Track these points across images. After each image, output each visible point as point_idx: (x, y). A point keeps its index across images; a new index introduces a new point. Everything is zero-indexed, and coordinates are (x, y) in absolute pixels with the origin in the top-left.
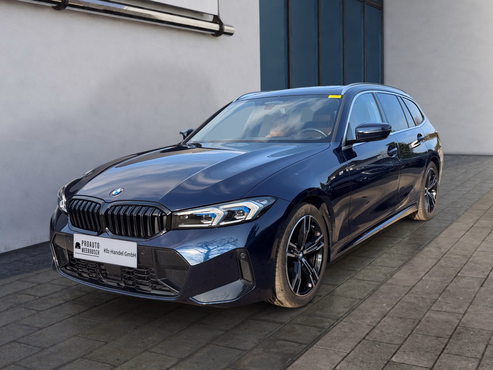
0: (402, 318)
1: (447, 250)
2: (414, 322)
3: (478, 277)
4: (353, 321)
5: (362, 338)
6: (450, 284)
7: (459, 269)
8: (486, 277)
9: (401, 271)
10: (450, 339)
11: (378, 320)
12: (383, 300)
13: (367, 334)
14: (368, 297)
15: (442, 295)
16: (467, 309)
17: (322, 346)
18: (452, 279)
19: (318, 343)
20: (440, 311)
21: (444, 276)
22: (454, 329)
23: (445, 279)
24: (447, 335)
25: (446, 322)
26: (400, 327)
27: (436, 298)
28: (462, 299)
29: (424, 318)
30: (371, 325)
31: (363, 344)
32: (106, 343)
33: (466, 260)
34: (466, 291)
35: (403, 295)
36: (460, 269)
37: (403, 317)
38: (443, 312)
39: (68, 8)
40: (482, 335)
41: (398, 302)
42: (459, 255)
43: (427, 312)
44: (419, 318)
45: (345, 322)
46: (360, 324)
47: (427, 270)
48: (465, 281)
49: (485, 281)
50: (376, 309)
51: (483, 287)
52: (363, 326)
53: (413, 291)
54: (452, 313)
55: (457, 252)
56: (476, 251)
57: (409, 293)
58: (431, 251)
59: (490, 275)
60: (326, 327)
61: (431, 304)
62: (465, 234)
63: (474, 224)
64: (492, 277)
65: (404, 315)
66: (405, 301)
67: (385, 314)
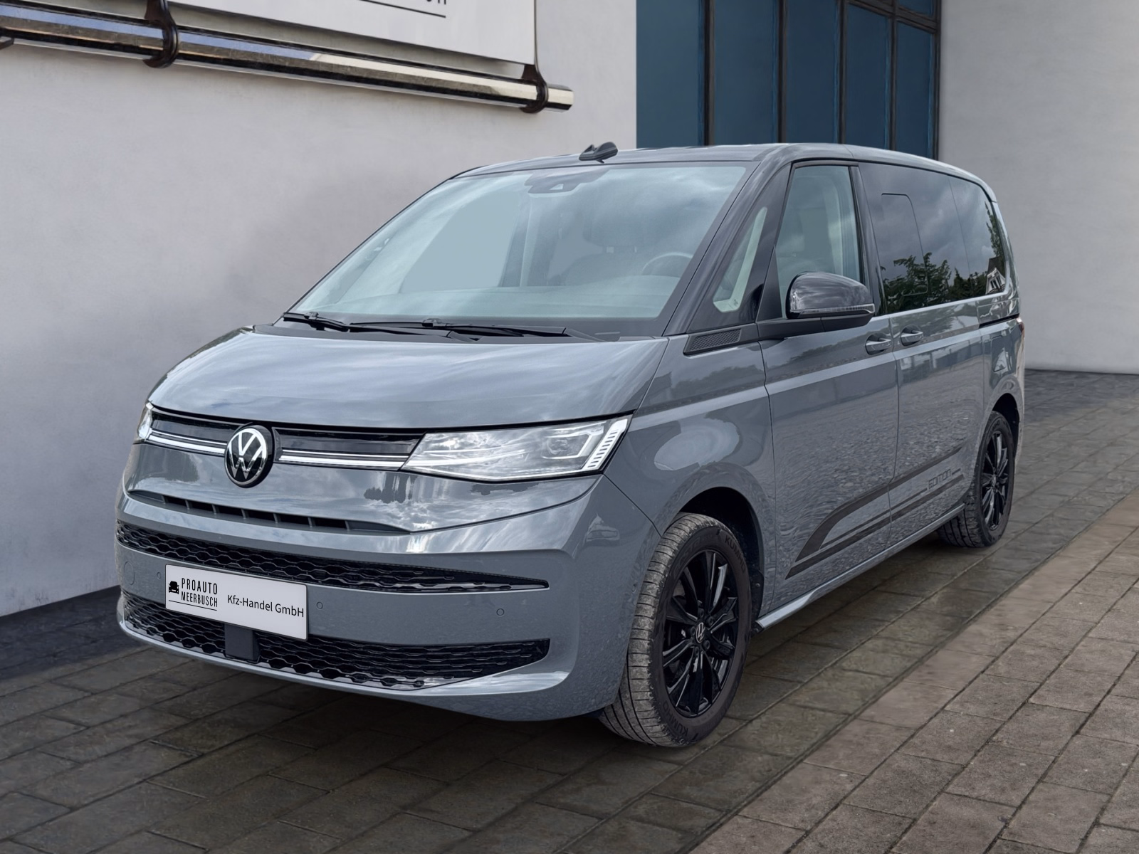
0: (874, 811)
1: (1020, 631)
2: (900, 824)
3: (1074, 708)
4: (762, 816)
6: (1006, 726)
7: (1035, 685)
8: (1092, 709)
11: (821, 814)
13: (788, 852)
14: (810, 754)
15: (980, 753)
16: (1030, 794)
18: (1014, 712)
20: (968, 797)
21: (996, 704)
22: (987, 847)
23: (997, 711)
25: (973, 827)
26: (867, 835)
27: (963, 763)
28: (1023, 767)
29: (926, 813)
30: (798, 829)
32: (206, 852)
33: (1058, 662)
34: (1039, 746)
35: (893, 751)
36: (1039, 684)
37: (877, 809)
38: (973, 798)
39: (178, 62)
41: (876, 768)
43: (935, 798)
44: (915, 814)
45: (745, 817)
46: (777, 824)
47: (960, 685)
48: (1042, 716)
49: (1087, 719)
50: (823, 785)
51: (1078, 736)
52: (783, 829)
53: (916, 741)
54: (992, 802)
55: (1042, 640)
56: (1087, 638)
57: (907, 745)
58: (981, 635)
59: (1104, 704)
60: (699, 830)
61: (950, 778)
62: (1070, 591)
63: (1099, 564)
64: (1106, 710)
65: (883, 804)
66: (893, 767)
67: (840, 798)
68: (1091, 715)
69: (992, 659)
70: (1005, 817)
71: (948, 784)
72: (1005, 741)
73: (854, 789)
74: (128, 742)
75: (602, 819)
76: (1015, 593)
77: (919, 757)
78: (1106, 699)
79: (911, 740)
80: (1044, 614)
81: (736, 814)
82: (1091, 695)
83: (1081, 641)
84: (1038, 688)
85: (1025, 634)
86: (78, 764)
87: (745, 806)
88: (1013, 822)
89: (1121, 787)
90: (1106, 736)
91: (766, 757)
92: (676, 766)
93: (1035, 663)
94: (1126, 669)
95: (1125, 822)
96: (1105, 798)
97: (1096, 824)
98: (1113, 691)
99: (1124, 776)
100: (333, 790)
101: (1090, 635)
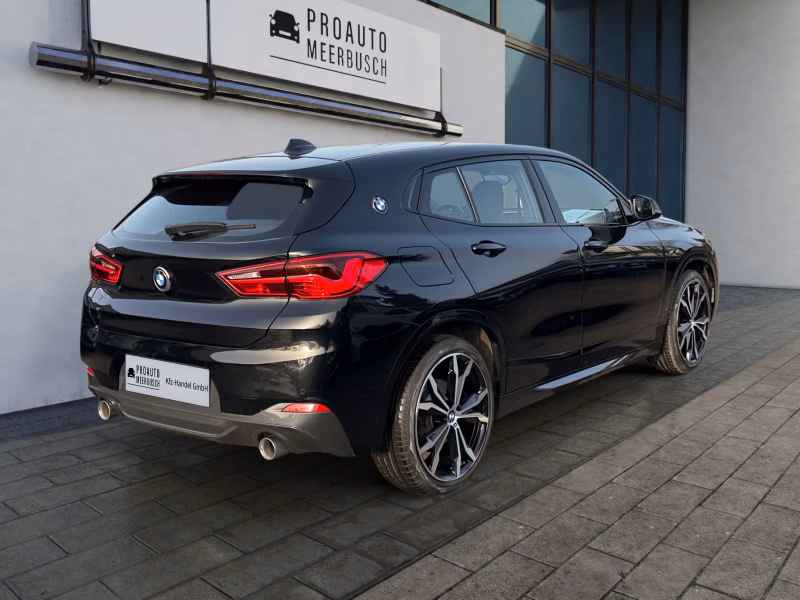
0: (528, 558)
1: (683, 430)
2: (543, 571)
3: (704, 485)
4: (448, 557)
6: (650, 497)
7: (680, 467)
8: (715, 488)
9: (590, 462)
11: (490, 558)
12: (526, 516)
14: (505, 509)
15: (625, 516)
16: (649, 553)
18: (660, 485)
21: (649, 480)
23: (648, 485)
25: (597, 579)
26: (514, 579)
27: (610, 523)
30: (468, 570)
33: (700, 452)
34: (669, 514)
35: (564, 510)
36: (684, 467)
37: (532, 557)
38: (606, 553)
39: (216, 97)
41: (545, 524)
42: (696, 441)
43: (577, 552)
44: (557, 564)
45: (435, 556)
46: (454, 564)
47: (630, 464)
48: (679, 491)
49: (711, 494)
50: (503, 535)
51: (700, 507)
52: (457, 569)
53: (583, 503)
54: (619, 558)
55: (695, 436)
56: (726, 437)
57: (576, 506)
58: (656, 431)
59: (725, 484)
60: (396, 565)
61: (595, 535)
62: (724, 405)
63: (747, 389)
64: (725, 489)
65: (538, 553)
66: (558, 523)
67: (509, 546)
68: (714, 491)
69: (657, 447)
70: (624, 572)
71: (592, 540)
72: (645, 510)
73: (524, 539)
75: (335, 550)
76: (689, 405)
77: (580, 516)
78: (727, 481)
79: (580, 503)
81: (430, 553)
82: (719, 476)
83: (722, 438)
84: (683, 470)
85: (685, 432)
87: (439, 548)
88: (629, 577)
89: (720, 553)
90: (721, 509)
91: (475, 509)
92: (409, 512)
94: (747, 459)
95: (716, 584)
97: (693, 584)
98: (735, 475)
99: (726, 542)
101: (729, 434)
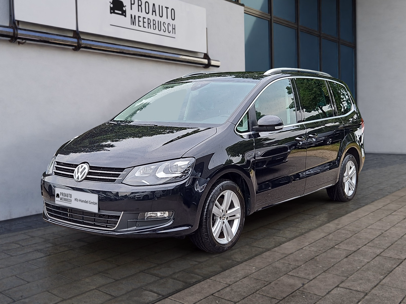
0: (257, 279)
1: (343, 226)
2: (264, 284)
3: (350, 249)
4: (217, 280)
5: (212, 293)
6: (321, 254)
7: (339, 242)
8: (356, 250)
9: (291, 241)
10: (281, 300)
11: (238, 279)
12: (257, 263)
13: (219, 291)
14: (246, 261)
15: (307, 262)
16: (318, 276)
17: (174, 298)
18: (326, 250)
19: (174, 296)
20: (295, 276)
21: (322, 247)
22: (292, 292)
23: (321, 250)
24: (281, 297)
25: (290, 286)
26: (250, 287)
27: (300, 265)
28: (321, 267)
29: (276, 281)
30: (228, 284)
31: (208, 299)
32: (28, 282)
33: (351, 235)
34: (330, 261)
35: (276, 261)
36: (341, 242)
37: (259, 279)
38: (296, 277)
39: (81, 49)
40: (311, 299)
41: (267, 266)
42: (350, 231)
43: (282, 276)
44: (271, 281)
45: (211, 279)
46: (221, 282)
47: (313, 241)
48: (337, 252)
49: (353, 253)
50: (245, 271)
51: (347, 258)
52: (222, 284)
53: (286, 258)
54: (302, 278)
55: (349, 228)
56: (366, 228)
57: (282, 259)
58: (329, 227)
59: (362, 249)
60: (192, 283)
61: (291, 270)
62: (368, 214)
63: (383, 207)
64: (361, 250)
65: (262, 277)
66: (273, 266)
67: (248, 275)
68: (355, 252)
69: (328, 234)
70: (304, 283)
71: (290, 272)
72: (318, 259)
73: (255, 272)
74: (32, 250)
75: (161, 278)
76: (349, 215)
77: (284, 263)
78: (363, 247)
79: (285, 258)
80: (355, 221)
81: (209, 278)
82: (359, 245)
83: (364, 229)
84: (340, 243)
85: (345, 227)
86: (12, 256)
87: (213, 276)
88: (306, 285)
89: (353, 275)
90: (356, 258)
91: (231, 261)
92: (197, 263)
93: (343, 236)
94: (376, 238)
95: (348, 287)
96: (345, 278)
97: (338, 286)
98: (368, 245)
99: (356, 271)
100: (81, 266)
101: (368, 227)
